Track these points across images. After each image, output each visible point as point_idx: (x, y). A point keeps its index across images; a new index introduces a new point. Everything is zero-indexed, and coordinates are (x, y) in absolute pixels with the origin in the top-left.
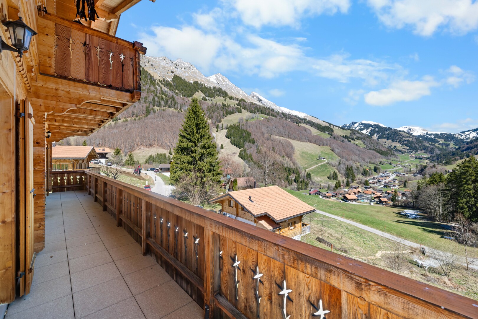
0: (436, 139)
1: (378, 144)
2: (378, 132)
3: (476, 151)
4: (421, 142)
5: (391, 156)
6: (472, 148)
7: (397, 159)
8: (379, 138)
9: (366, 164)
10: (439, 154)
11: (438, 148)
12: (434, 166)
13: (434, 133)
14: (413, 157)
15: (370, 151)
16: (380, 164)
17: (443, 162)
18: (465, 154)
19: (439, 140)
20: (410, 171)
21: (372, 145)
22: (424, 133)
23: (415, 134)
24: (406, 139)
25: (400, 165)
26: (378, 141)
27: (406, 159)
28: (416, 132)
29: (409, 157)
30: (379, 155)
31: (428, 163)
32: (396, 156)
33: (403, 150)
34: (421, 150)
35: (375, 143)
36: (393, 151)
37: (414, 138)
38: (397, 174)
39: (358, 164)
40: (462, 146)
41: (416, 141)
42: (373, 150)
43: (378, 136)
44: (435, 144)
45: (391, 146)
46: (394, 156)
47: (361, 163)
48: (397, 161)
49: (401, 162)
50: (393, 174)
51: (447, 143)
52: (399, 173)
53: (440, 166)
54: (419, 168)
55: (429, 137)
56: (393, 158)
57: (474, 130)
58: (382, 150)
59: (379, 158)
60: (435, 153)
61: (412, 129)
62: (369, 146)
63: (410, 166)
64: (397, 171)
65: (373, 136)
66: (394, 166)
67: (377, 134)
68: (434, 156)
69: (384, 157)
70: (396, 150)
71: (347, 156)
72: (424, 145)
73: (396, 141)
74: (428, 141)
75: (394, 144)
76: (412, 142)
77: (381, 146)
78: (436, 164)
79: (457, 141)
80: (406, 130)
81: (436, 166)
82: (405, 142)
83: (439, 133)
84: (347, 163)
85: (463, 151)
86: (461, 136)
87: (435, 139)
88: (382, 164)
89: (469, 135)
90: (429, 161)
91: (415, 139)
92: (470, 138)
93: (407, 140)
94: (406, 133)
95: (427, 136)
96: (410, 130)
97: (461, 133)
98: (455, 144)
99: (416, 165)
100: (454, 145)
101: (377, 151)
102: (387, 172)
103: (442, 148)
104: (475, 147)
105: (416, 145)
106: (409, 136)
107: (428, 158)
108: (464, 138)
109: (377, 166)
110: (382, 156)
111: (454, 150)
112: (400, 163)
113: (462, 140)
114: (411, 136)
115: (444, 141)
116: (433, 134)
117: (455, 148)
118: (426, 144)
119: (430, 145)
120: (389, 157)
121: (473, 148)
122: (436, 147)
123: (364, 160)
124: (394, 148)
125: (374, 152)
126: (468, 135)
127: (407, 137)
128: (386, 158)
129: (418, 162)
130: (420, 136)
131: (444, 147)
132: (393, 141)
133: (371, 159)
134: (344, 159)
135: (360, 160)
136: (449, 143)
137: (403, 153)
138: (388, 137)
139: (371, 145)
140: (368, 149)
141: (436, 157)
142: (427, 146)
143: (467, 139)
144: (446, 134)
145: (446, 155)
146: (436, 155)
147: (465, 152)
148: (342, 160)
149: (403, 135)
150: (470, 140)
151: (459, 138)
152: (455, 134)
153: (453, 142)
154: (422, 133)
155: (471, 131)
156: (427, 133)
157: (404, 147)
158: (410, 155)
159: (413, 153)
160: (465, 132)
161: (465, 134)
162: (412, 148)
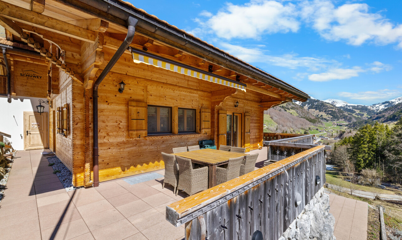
0: (354, 110)
1: (308, 113)
2: (308, 103)
3: (383, 120)
4: (342, 112)
5: (318, 123)
6: (380, 118)
7: (322, 126)
8: (309, 108)
9: (298, 129)
10: (355, 122)
11: (355, 117)
12: (350, 132)
14: (335, 124)
15: (301, 118)
16: (309, 129)
17: (358, 129)
19: (356, 110)
20: (332, 135)
21: (304, 114)
22: (345, 105)
23: (338, 106)
24: (330, 110)
25: (324, 131)
26: (309, 110)
27: (330, 126)
28: (338, 104)
29: (332, 124)
30: (309, 122)
31: (346, 129)
32: (322, 123)
33: (328, 118)
34: (342, 119)
35: (306, 112)
36: (319, 119)
37: (337, 109)
38: (322, 138)
39: (292, 130)
40: (373, 116)
41: (338, 111)
42: (304, 118)
44: (353, 114)
45: (319, 115)
46: (320, 123)
47: (294, 129)
48: (322, 127)
49: (326, 128)
50: (318, 138)
51: (362, 113)
52: (324, 137)
53: (355, 131)
54: (339, 133)
55: (349, 108)
56: (319, 125)
57: (383, 103)
58: (311, 118)
59: (309, 125)
60: (352, 121)
61: (336, 101)
62: (301, 114)
63: (332, 131)
64: (322, 136)
65: (304, 107)
66: (320, 132)
67: (308, 105)
68: (352, 124)
69: (313, 124)
70: (322, 119)
71: (283, 123)
72: (344, 115)
73: (323, 111)
74: (347, 111)
75: (321, 113)
76: (335, 112)
77: (310, 115)
78: (352, 130)
79: (369, 112)
80: (330, 102)
81: (352, 131)
82: (330, 112)
83: (356, 105)
84: (283, 129)
85: (374, 120)
86: (373, 107)
87: (353, 110)
88: (311, 130)
90: (347, 128)
91: (338, 109)
92: (380, 109)
93: (331, 111)
94: (331, 104)
95: (347, 107)
96: (334, 102)
97: (373, 105)
98: (368, 114)
99: (337, 131)
101: (307, 119)
104: (382, 117)
105: (338, 115)
106: (333, 107)
107: (347, 125)
108: (375, 109)
109: (307, 131)
110: (311, 123)
111: (367, 119)
112: (324, 129)
113: (373, 111)
114: (334, 107)
115: (360, 112)
116: (351, 106)
117: (367, 117)
118: (346, 114)
119: (349, 114)
120: (316, 124)
122: (353, 116)
123: (296, 126)
124: (321, 117)
125: (305, 119)
126: (378, 107)
127: (331, 108)
128: (314, 125)
129: (338, 129)
130: (341, 107)
131: (359, 116)
132: (320, 111)
133: (302, 125)
134: (281, 126)
135: (293, 127)
136: (363, 113)
137: (327, 121)
138: (316, 108)
140: (300, 118)
141: (352, 125)
143: (377, 110)
145: (360, 123)
146: (353, 123)
147: (374, 121)
148: (279, 126)
149: (328, 106)
150: (379, 111)
151: (371, 110)
152: (368, 106)
153: (366, 112)
154: (343, 105)
155: (381, 104)
156: (347, 104)
157: (329, 116)
158: (333, 122)
159: (335, 121)
160: (376, 104)
161: (376, 106)
162: (334, 117)
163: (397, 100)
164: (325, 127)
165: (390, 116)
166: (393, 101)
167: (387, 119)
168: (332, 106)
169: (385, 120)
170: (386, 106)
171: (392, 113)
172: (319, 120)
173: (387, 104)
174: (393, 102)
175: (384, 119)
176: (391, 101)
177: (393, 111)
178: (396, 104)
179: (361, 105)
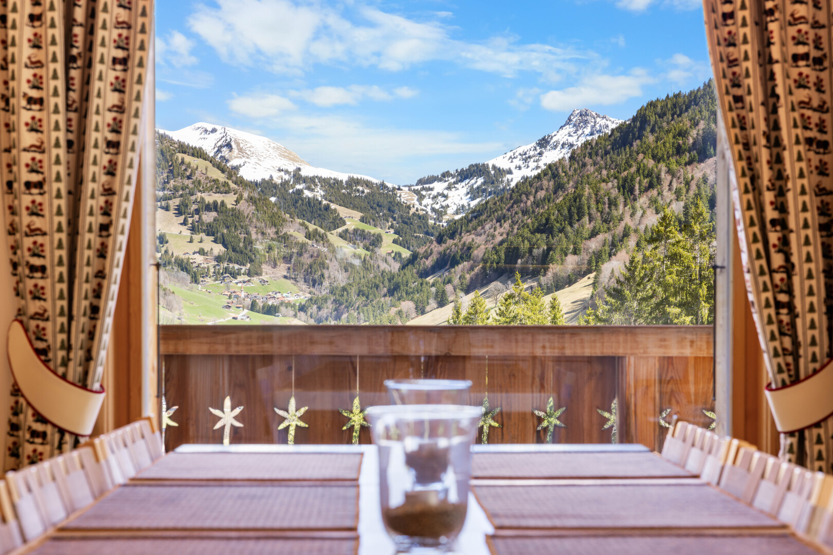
0: (333, 206)
3: (468, 276)
4: (273, 220)
6: (454, 262)
10: (344, 289)
11: (340, 256)
13: (325, 173)
18: (433, 289)
19: (343, 211)
22: (287, 172)
23: (250, 173)
24: (209, 198)
28: (253, 160)
29: (225, 300)
33: (199, 259)
34: (275, 266)
37: (246, 195)
40: (421, 250)
41: (255, 214)
44: (328, 234)
51: (373, 230)
55: (307, 193)
57: (464, 175)
60: (326, 283)
61: (238, 144)
68: (325, 300)
72: (286, 238)
74: (302, 215)
76: (236, 215)
80: (209, 145)
82: (209, 217)
83: (344, 177)
85: (424, 274)
86: (421, 198)
87: (327, 208)
89: (446, 197)
91: (251, 199)
92: (450, 211)
93: (214, 207)
94: (212, 161)
95: (298, 187)
96: (229, 145)
97: (420, 182)
98: (401, 236)
100: (395, 242)
104: (462, 259)
105: (254, 236)
106: (226, 184)
107: (302, 308)
108: (429, 209)
111: (396, 266)
113: (423, 218)
114: (232, 185)
115: (362, 220)
116: (321, 179)
117: (397, 256)
118: (295, 231)
119: (309, 236)
121: (458, 263)
122: (331, 248)
126: (443, 195)
127: (216, 186)
130: (267, 186)
131: (361, 251)
136: (378, 230)
137: (195, 281)
142: (298, 243)
143: (440, 213)
144: (368, 184)
147: (430, 279)
149: (197, 176)
150: (448, 222)
151: (413, 210)
152: (399, 189)
153: (392, 227)
154: (280, 170)
155: (453, 176)
156: (299, 169)
157: (202, 245)
158: (228, 288)
159: (240, 278)
160: (432, 179)
161: (432, 189)
162: (234, 250)
163: (516, 162)
165: (497, 252)
166: (502, 163)
167: (484, 268)
168: (221, 177)
169: (477, 275)
170: (474, 193)
171: (500, 232)
173: (481, 181)
174: (500, 172)
175: (472, 268)
176: (494, 167)
177: (506, 225)
178: (513, 184)
179: (366, 177)
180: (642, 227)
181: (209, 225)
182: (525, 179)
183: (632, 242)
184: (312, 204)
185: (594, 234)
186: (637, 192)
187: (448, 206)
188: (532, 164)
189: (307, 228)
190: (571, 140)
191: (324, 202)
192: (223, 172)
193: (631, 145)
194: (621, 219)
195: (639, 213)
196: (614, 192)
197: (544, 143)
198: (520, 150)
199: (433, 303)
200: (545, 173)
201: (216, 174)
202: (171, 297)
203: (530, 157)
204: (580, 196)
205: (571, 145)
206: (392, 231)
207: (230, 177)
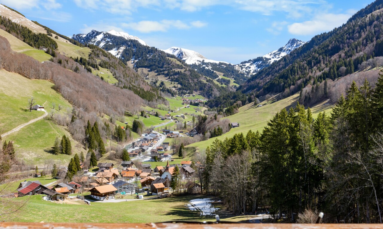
0: (215, 71)
1: (136, 77)
2: (136, 55)
4: (196, 76)
5: (156, 100)
6: (253, 88)
7: (165, 106)
8: (137, 66)
9: (119, 116)
10: (219, 97)
11: (217, 87)
12: (215, 117)
13: (212, 61)
14: (187, 103)
15: (124, 90)
16: (142, 115)
17: (224, 110)
18: (247, 97)
19: (218, 73)
20: (185, 127)
22: (200, 61)
23: (189, 62)
24: (177, 70)
25: (170, 117)
26: (137, 71)
27: (178, 105)
28: (189, 58)
29: (182, 102)
30: (140, 98)
32: (164, 100)
33: (174, 89)
34: (197, 91)
35: (133, 75)
37: (188, 69)
39: (107, 118)
40: (242, 85)
41: (191, 75)
42: (130, 88)
43: (137, 63)
44: (213, 80)
45: (157, 82)
46: (161, 101)
47: (112, 115)
48: (165, 109)
49: (172, 111)
50: (162, 134)
51: (227, 79)
52: (170, 131)
53: (221, 116)
54: (196, 121)
55: (206, 68)
57: (255, 61)
58: (143, 90)
59: (140, 104)
60: (213, 95)
61: (185, 53)
62: (123, 80)
63: (183, 117)
64: (167, 129)
65: (128, 62)
66: (163, 119)
67: (136, 59)
68: (213, 101)
69: (147, 102)
70: (163, 90)
71: (86, 101)
72: (200, 82)
73: (163, 74)
74: (205, 75)
75: (160, 79)
76: (185, 75)
77: (142, 82)
78: (216, 113)
79: (238, 76)
80: (176, 54)
81: (217, 116)
82: (176, 76)
83: (218, 62)
84: (88, 116)
85: (244, 92)
86: (242, 68)
87: (213, 72)
88: (145, 117)
89: (250, 68)
92: (251, 72)
93: (178, 73)
94: (177, 59)
95: (204, 66)
96: (182, 53)
97: (242, 63)
98: (236, 80)
99: (192, 117)
100: (234, 82)
101: (136, 92)
102: (153, 132)
103: (222, 87)
104: (256, 87)
105: (190, 82)
107: (206, 104)
108: (245, 72)
109: (137, 120)
110: (144, 100)
111: (235, 90)
112: (170, 113)
113: (243, 74)
114: (184, 66)
115: (224, 75)
116: (211, 63)
117: (235, 87)
118: (203, 80)
120: (155, 103)
122: (214, 84)
123: (115, 108)
124: (161, 87)
125: (132, 92)
128: (149, 105)
129: (192, 110)
130: (194, 66)
131: (224, 85)
132: (159, 73)
133: (127, 106)
135: (109, 110)
136: (229, 78)
137: (173, 96)
138: (152, 66)
139: (126, 80)
140: (121, 88)
141: (215, 102)
142: (204, 84)
143: (248, 73)
144: (225, 64)
145: (226, 98)
146: (215, 98)
147: (246, 94)
148: (77, 110)
149: (173, 63)
150: (251, 75)
151: (240, 72)
152: (235, 65)
153: (233, 77)
154: (198, 61)
155: (252, 61)
156: (204, 60)
157: (175, 85)
158: (183, 98)
159: (186, 95)
160: (246, 62)
161: (245, 65)
162: (184, 86)
163: (272, 56)
164: (172, 109)
166: (268, 56)
167: (264, 90)
169: (261, 92)
170: (258, 66)
171: (268, 79)
172: (159, 93)
173: (261, 62)
174: (267, 59)
176: (265, 58)
177: (270, 76)
178: (271, 63)
179: (226, 62)
180: (315, 76)
181: (176, 79)
182: (275, 61)
183: (312, 81)
184: (208, 71)
185: (299, 78)
186: (313, 65)
187: (251, 70)
188: (277, 56)
189: (207, 79)
190: (289, 48)
191: (212, 70)
192: (180, 62)
193: (310, 50)
194: (308, 74)
195: (314, 72)
196: (305, 65)
197: (281, 50)
198: (273, 52)
199: (247, 102)
200: (282, 59)
201: (178, 63)
202: (166, 101)
203: (276, 54)
204: (294, 67)
205: (290, 50)
206: (233, 79)
207: (183, 63)
